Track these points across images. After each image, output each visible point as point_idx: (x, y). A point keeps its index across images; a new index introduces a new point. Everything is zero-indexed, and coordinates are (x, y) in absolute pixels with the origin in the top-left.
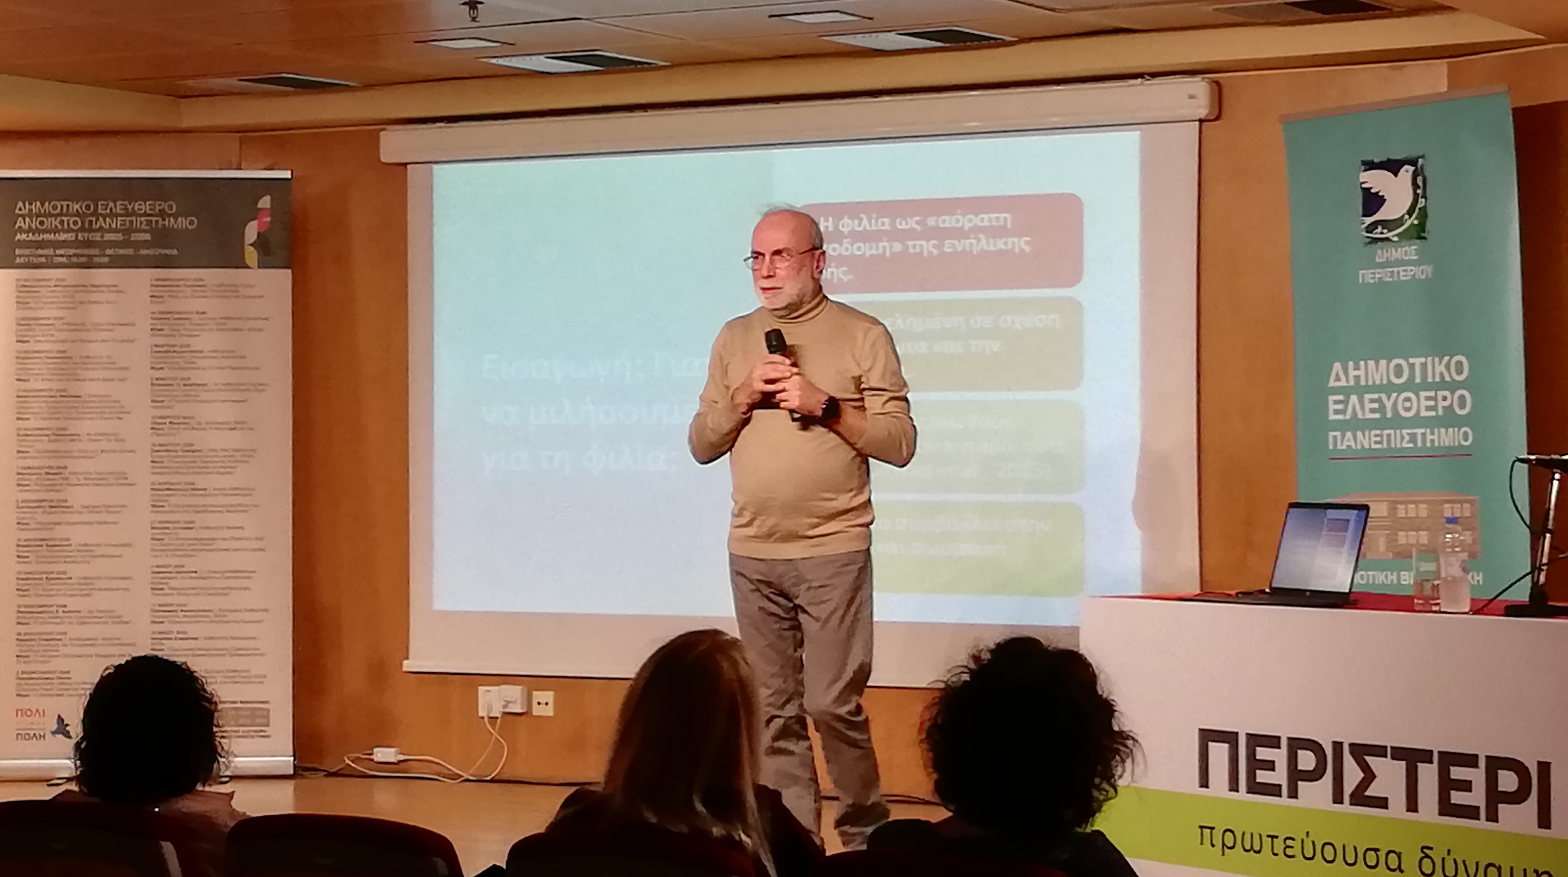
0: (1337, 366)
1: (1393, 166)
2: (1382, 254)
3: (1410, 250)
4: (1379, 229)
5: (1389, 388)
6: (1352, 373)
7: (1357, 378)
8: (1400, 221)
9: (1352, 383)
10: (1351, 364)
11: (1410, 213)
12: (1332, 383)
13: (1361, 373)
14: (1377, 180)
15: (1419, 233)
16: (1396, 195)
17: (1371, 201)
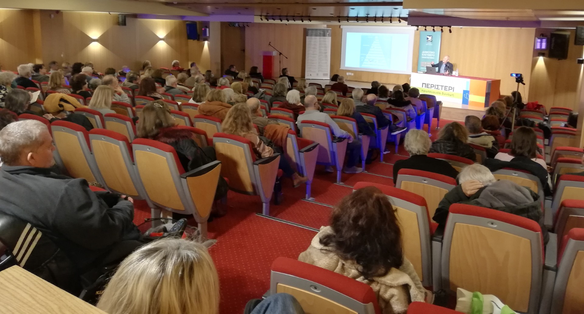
0: (423, 51)
1: (430, 36)
2: (428, 43)
3: (431, 43)
5: (428, 54)
14: (428, 37)
15: (431, 41)
16: (430, 38)
17: (428, 39)
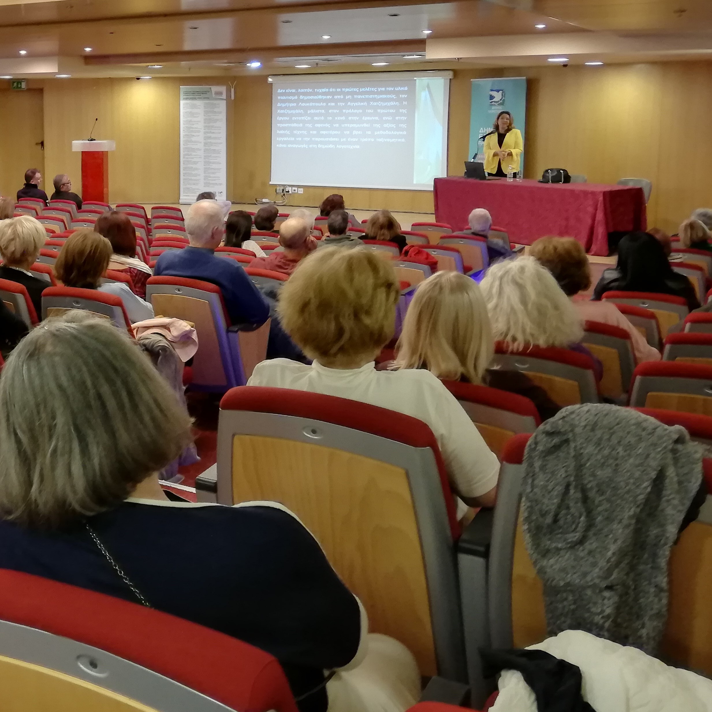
0: (482, 129)
1: (498, 91)
2: (493, 108)
4: (493, 103)
6: (485, 130)
7: (486, 131)
8: (498, 102)
9: (485, 132)
10: (485, 128)
11: (501, 100)
12: (480, 132)
13: (487, 130)
14: (494, 93)
15: (502, 104)
16: (498, 96)
17: (492, 97)
